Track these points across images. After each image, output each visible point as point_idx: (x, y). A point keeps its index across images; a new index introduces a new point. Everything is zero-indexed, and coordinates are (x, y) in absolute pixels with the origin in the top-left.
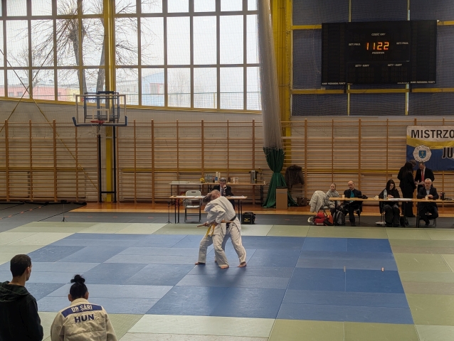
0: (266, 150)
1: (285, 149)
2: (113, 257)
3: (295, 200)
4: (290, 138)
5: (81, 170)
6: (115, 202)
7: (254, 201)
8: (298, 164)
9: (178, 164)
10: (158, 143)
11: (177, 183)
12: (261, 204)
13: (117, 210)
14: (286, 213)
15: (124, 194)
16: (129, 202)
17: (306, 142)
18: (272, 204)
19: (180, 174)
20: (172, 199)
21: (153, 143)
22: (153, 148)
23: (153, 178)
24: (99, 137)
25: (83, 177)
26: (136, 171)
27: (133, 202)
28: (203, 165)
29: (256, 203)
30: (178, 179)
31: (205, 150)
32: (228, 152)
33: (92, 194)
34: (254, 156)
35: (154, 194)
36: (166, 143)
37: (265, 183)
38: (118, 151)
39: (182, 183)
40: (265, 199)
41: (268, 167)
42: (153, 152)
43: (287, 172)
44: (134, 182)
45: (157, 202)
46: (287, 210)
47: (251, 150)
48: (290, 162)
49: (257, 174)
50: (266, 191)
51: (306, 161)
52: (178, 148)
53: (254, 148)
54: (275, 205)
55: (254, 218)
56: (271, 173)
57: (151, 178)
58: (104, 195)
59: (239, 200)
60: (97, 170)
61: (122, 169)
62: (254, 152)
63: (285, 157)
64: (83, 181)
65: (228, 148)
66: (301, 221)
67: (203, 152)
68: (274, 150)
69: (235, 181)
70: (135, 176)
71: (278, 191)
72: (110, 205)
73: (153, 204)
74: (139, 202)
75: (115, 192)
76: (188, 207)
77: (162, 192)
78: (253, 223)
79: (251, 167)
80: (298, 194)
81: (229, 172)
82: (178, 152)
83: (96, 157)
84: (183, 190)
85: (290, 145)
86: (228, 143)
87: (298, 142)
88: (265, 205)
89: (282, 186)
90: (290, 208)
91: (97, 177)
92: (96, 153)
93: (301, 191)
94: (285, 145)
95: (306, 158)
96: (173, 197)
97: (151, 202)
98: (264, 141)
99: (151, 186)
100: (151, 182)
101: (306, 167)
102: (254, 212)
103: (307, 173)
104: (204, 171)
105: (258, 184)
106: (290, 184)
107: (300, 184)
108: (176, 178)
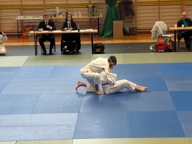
3: (127, 29)
9: (21, 1)
14: (121, 41)
19: (23, 9)
28: (44, 1)
30: (22, 14)
37: (101, 16)
40: (101, 30)
43: (120, 5)
46: (123, 39)
49: (94, 8)
50: (102, 22)
56: (106, 6)
77: (8, 27)
79: (88, 2)
80: (130, 25)
81: (68, 7)
88: (102, 35)
89: (117, 19)
93: (132, 22)
101: (136, 1)
103: (137, 6)
104: (46, 7)
105: (95, 17)
106: (123, 16)
107: (132, 15)
108: (20, 13)
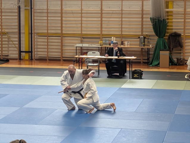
0: (153, 20)
1: (168, 19)
2: (30, 103)
3: (175, 60)
4: (172, 10)
5: (5, 34)
6: (32, 59)
7: (142, 61)
8: (179, 31)
9: (82, 30)
10: (66, 13)
11: (80, 45)
12: (148, 63)
13: (33, 66)
14: (168, 70)
15: (39, 53)
16: (42, 60)
17: (185, 14)
18: (156, 63)
19: (83, 38)
20: (76, 58)
21: (62, 13)
22: (62, 17)
23: (62, 41)
24: (19, 8)
25: (7, 39)
26: (48, 35)
27: (46, 60)
28: (101, 31)
29: (143, 62)
30: (82, 42)
31: (103, 19)
32: (122, 21)
33: (14, 53)
34: (142, 25)
35: (62, 54)
36: (73, 13)
37: (151, 46)
38: (34, 19)
39: (85, 45)
40: (151, 59)
41: (154, 34)
42: (62, 20)
43: (169, 38)
44: (46, 44)
45: (64, 60)
46: (169, 68)
47: (141, 20)
48: (172, 29)
49: (144, 39)
50: (151, 52)
51: (184, 29)
52: (82, 17)
53: (142, 18)
54: (159, 64)
55: (142, 74)
56: (156, 38)
57: (60, 41)
58: (23, 54)
59: (130, 59)
60: (17, 34)
61: (38, 33)
62: (142, 21)
63: (168, 26)
64: (7, 42)
65: (122, 18)
66: (180, 77)
67: (102, 21)
68: (159, 20)
69: (127, 45)
70: (48, 39)
71: (161, 53)
72: (27, 62)
73: (62, 62)
74: (50, 60)
75: (31, 52)
76: (89, 64)
77: (69, 52)
78: (141, 78)
79: (140, 34)
80: (178, 56)
81: (122, 37)
82: (82, 20)
83: (17, 24)
84: (85, 51)
85: (172, 15)
86: (122, 14)
87: (178, 14)
88: (151, 64)
89: (165, 49)
90: (170, 66)
91: (17, 39)
92: (17, 21)
93: (180, 53)
94: (168, 16)
95: (185, 27)
96: (77, 56)
97: (60, 60)
98: (151, 12)
99: (60, 47)
100: (60, 44)
101: (184, 34)
102: (142, 70)
103: (186, 39)
104: (102, 36)
105: (146, 47)
106: (172, 47)
107: (180, 47)
108: (80, 41)
